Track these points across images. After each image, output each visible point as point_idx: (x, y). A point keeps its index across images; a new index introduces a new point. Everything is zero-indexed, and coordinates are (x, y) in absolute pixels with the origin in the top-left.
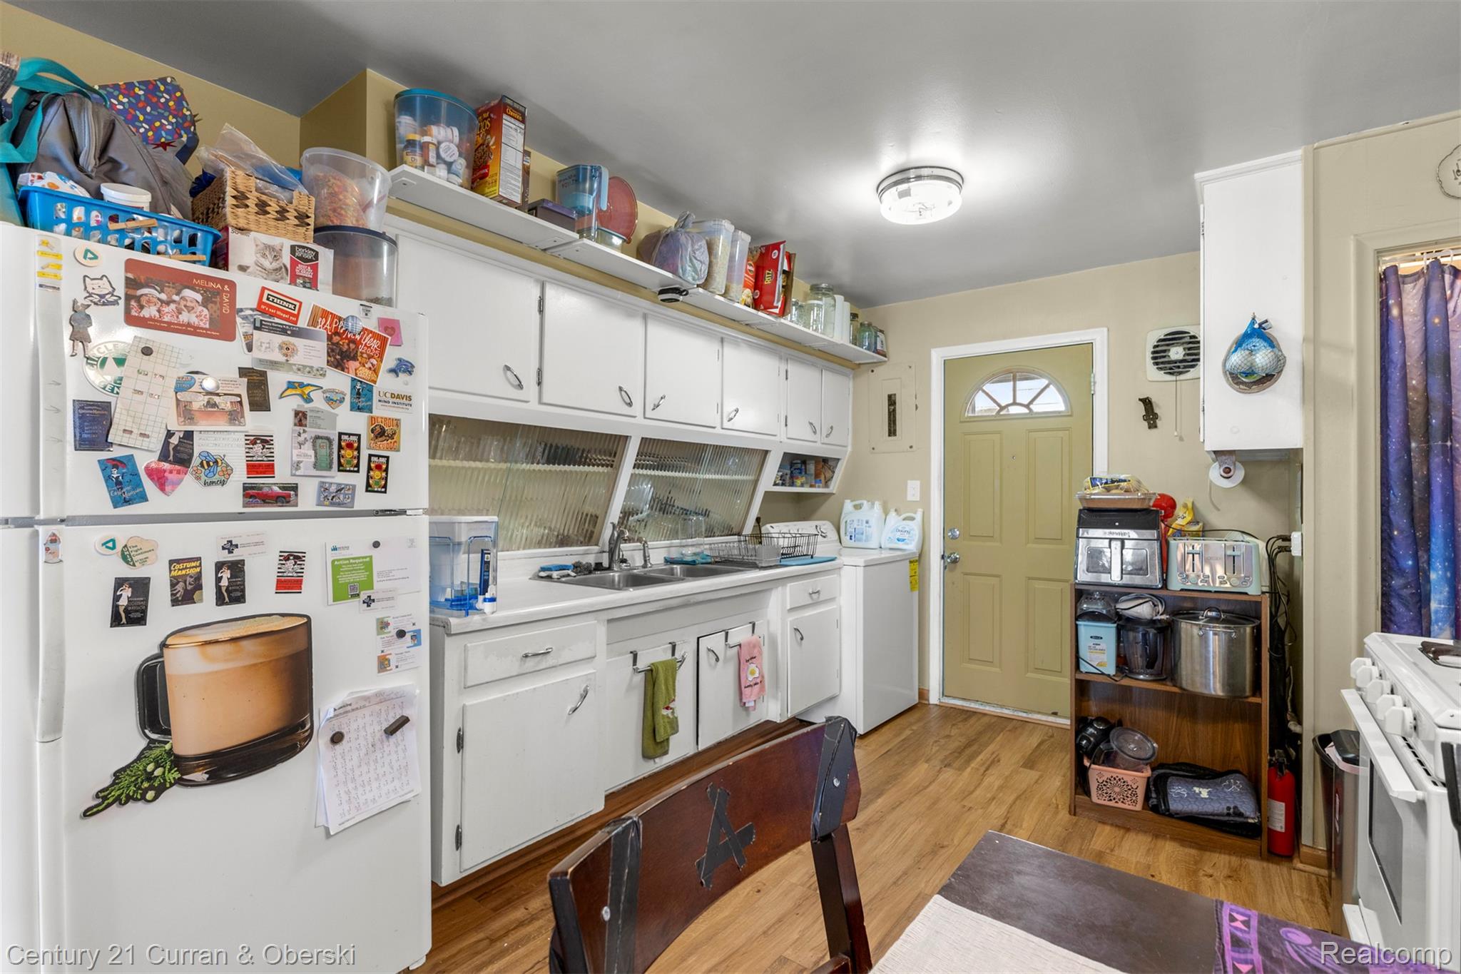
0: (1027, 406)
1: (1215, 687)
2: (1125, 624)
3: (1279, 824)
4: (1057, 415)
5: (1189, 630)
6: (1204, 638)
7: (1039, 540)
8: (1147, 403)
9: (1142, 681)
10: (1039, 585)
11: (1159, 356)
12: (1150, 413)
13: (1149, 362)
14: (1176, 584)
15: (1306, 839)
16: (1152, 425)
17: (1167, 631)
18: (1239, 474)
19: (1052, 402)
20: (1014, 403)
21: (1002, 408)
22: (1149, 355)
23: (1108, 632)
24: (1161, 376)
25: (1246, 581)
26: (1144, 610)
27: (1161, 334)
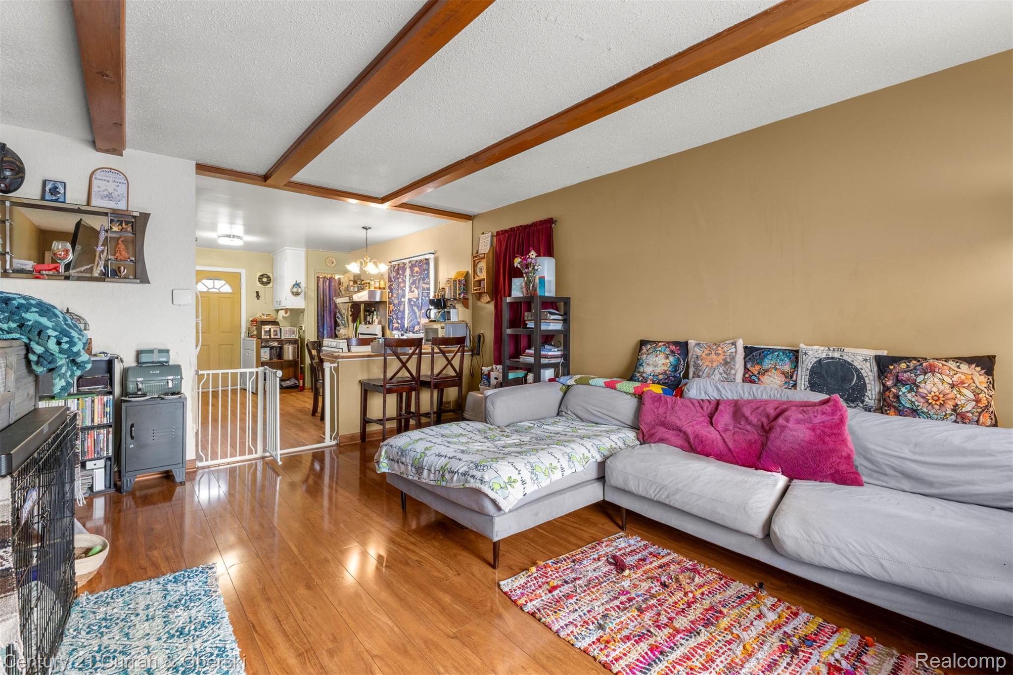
0: (219, 289)
1: (291, 358)
2: (272, 348)
3: (301, 385)
4: (230, 293)
5: (286, 347)
6: (289, 348)
7: (223, 332)
8: (257, 293)
9: (275, 360)
10: (223, 347)
11: (260, 280)
12: (258, 296)
13: (258, 281)
14: (283, 338)
15: (306, 386)
16: (258, 299)
17: (281, 348)
18: (289, 313)
19: (227, 289)
20: (214, 288)
21: (209, 289)
22: (257, 279)
23: (268, 350)
24: (261, 285)
25: (296, 336)
26: (276, 344)
27: (261, 274)
